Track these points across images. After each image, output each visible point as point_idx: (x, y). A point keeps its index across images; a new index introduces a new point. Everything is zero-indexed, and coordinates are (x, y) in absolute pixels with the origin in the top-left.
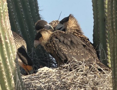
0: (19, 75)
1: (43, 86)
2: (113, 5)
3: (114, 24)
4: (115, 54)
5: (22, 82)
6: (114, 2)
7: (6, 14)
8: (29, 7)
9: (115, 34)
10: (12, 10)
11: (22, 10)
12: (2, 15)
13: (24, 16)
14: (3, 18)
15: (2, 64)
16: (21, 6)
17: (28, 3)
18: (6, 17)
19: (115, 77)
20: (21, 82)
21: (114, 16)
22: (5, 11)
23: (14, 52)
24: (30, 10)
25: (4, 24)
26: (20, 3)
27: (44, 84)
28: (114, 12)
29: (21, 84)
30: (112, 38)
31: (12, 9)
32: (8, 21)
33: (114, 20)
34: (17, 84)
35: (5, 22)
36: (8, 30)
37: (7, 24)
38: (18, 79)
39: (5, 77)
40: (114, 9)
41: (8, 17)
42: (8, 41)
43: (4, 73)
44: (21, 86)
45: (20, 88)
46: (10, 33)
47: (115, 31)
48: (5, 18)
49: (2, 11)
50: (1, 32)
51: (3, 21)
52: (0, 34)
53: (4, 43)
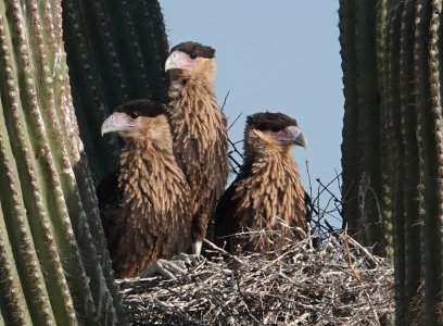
0: (106, 275)
1: (182, 305)
2: (401, 62)
3: (403, 121)
4: (405, 214)
5: (117, 298)
6: (402, 51)
7: (63, 88)
8: (140, 54)
9: (406, 153)
10: (87, 66)
11: (117, 65)
12: (52, 91)
13: (123, 86)
14: (53, 101)
15: (54, 242)
16: (114, 54)
17: (136, 44)
18: (64, 98)
19: (402, 283)
20: (113, 295)
21: (402, 96)
22: (61, 77)
23: (92, 206)
24: (142, 66)
25: (56, 120)
26: (111, 44)
27: (186, 300)
28: (402, 83)
29: (115, 303)
30: (395, 163)
31: (86, 63)
32: (68, 111)
33: (403, 108)
34: (100, 303)
35: (61, 113)
36: (71, 137)
37: (67, 118)
38: (104, 288)
39: (64, 281)
40: (401, 72)
41: (70, 96)
42: (70, 171)
43: (61, 270)
44: (113, 310)
45: (111, 314)
46: (75, 147)
47: (405, 142)
48: (59, 102)
49: (49, 80)
50: (47, 145)
51: (54, 111)
52: (47, 152)
53: (57, 179)
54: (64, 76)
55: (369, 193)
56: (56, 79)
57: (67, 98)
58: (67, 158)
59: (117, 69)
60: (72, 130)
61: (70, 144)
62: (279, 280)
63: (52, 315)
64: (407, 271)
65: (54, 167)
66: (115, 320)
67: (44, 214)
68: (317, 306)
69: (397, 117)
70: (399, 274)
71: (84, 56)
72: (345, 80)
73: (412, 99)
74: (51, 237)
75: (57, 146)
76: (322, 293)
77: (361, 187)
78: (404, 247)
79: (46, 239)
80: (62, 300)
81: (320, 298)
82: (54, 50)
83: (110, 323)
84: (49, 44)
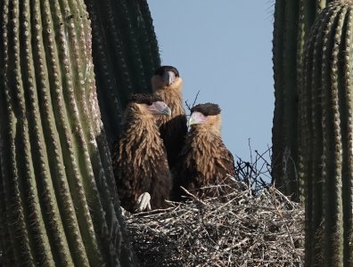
1: (165, 231)
3: (313, 114)
4: (313, 175)
5: (123, 225)
6: (314, 68)
7: (91, 87)
8: (142, 67)
9: (315, 135)
10: (107, 74)
11: (127, 73)
12: (84, 89)
13: (130, 87)
14: (84, 96)
15: (83, 188)
18: (92, 94)
19: (310, 219)
20: (120, 224)
21: (313, 98)
22: (90, 81)
23: (108, 165)
25: (86, 109)
26: (123, 60)
27: (168, 228)
28: (313, 90)
29: (122, 229)
30: (307, 141)
31: (106, 71)
32: (94, 102)
34: (112, 229)
35: (89, 104)
36: (96, 119)
37: (93, 108)
38: (115, 219)
39: (89, 214)
40: (313, 82)
41: (96, 93)
42: (94, 142)
43: (87, 206)
44: (120, 233)
45: (118, 236)
46: (98, 125)
47: (314, 128)
48: (88, 97)
49: (82, 82)
50: (80, 124)
51: (85, 102)
52: (79, 129)
53: (86, 147)
54: (92, 80)
55: (289, 161)
56: (86, 82)
57: (94, 94)
58: (92, 134)
59: (126, 76)
60: (96, 115)
61: (95, 124)
62: (229, 216)
63: (80, 236)
64: (313, 212)
65: (84, 139)
66: (121, 240)
67: (77, 169)
68: (254, 234)
69: (310, 111)
70: (308, 214)
71: (105, 67)
72: (275, 87)
73: (320, 100)
74: (80, 185)
75: (86, 125)
76: (257, 225)
77: (284, 156)
78: (311, 196)
79: (77, 186)
80: (87, 226)
81: (256, 228)
82: (86, 63)
83: (118, 242)
84: (83, 58)
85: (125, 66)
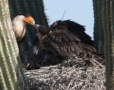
0: (21, 71)
2: (107, 7)
3: (107, 25)
4: (108, 52)
5: (24, 78)
6: (107, 4)
7: (8, 16)
9: (108, 34)
12: (4, 17)
14: (5, 20)
15: (5, 62)
18: (8, 19)
19: (108, 73)
21: (107, 18)
22: (7, 13)
23: (17, 51)
25: (6, 26)
29: (24, 80)
30: (105, 37)
32: (9, 23)
33: (107, 21)
34: (19, 80)
35: (7, 23)
36: (10, 30)
37: (9, 25)
38: (20, 75)
39: (8, 73)
40: (107, 10)
41: (10, 18)
42: (10, 41)
43: (7, 70)
44: (23, 82)
46: (12, 33)
47: (108, 31)
48: (6, 20)
49: (3, 14)
50: (3, 33)
51: (5, 23)
52: (3, 35)
53: (6, 43)
56: (6, 13)
58: (9, 37)
60: (11, 28)
61: (10, 32)
62: (74, 73)
63: (5, 83)
64: (109, 69)
65: (5, 39)
66: (24, 84)
67: (2, 53)
68: (85, 80)
70: (107, 70)
71: (18, 7)
72: (94, 13)
73: (110, 18)
74: (4, 60)
75: (6, 33)
76: (86, 76)
77: (99, 45)
78: (108, 62)
79: (3, 61)
80: (8, 78)
82: (5, 5)
83: (22, 85)
84: (4, 3)
85: (27, 6)
